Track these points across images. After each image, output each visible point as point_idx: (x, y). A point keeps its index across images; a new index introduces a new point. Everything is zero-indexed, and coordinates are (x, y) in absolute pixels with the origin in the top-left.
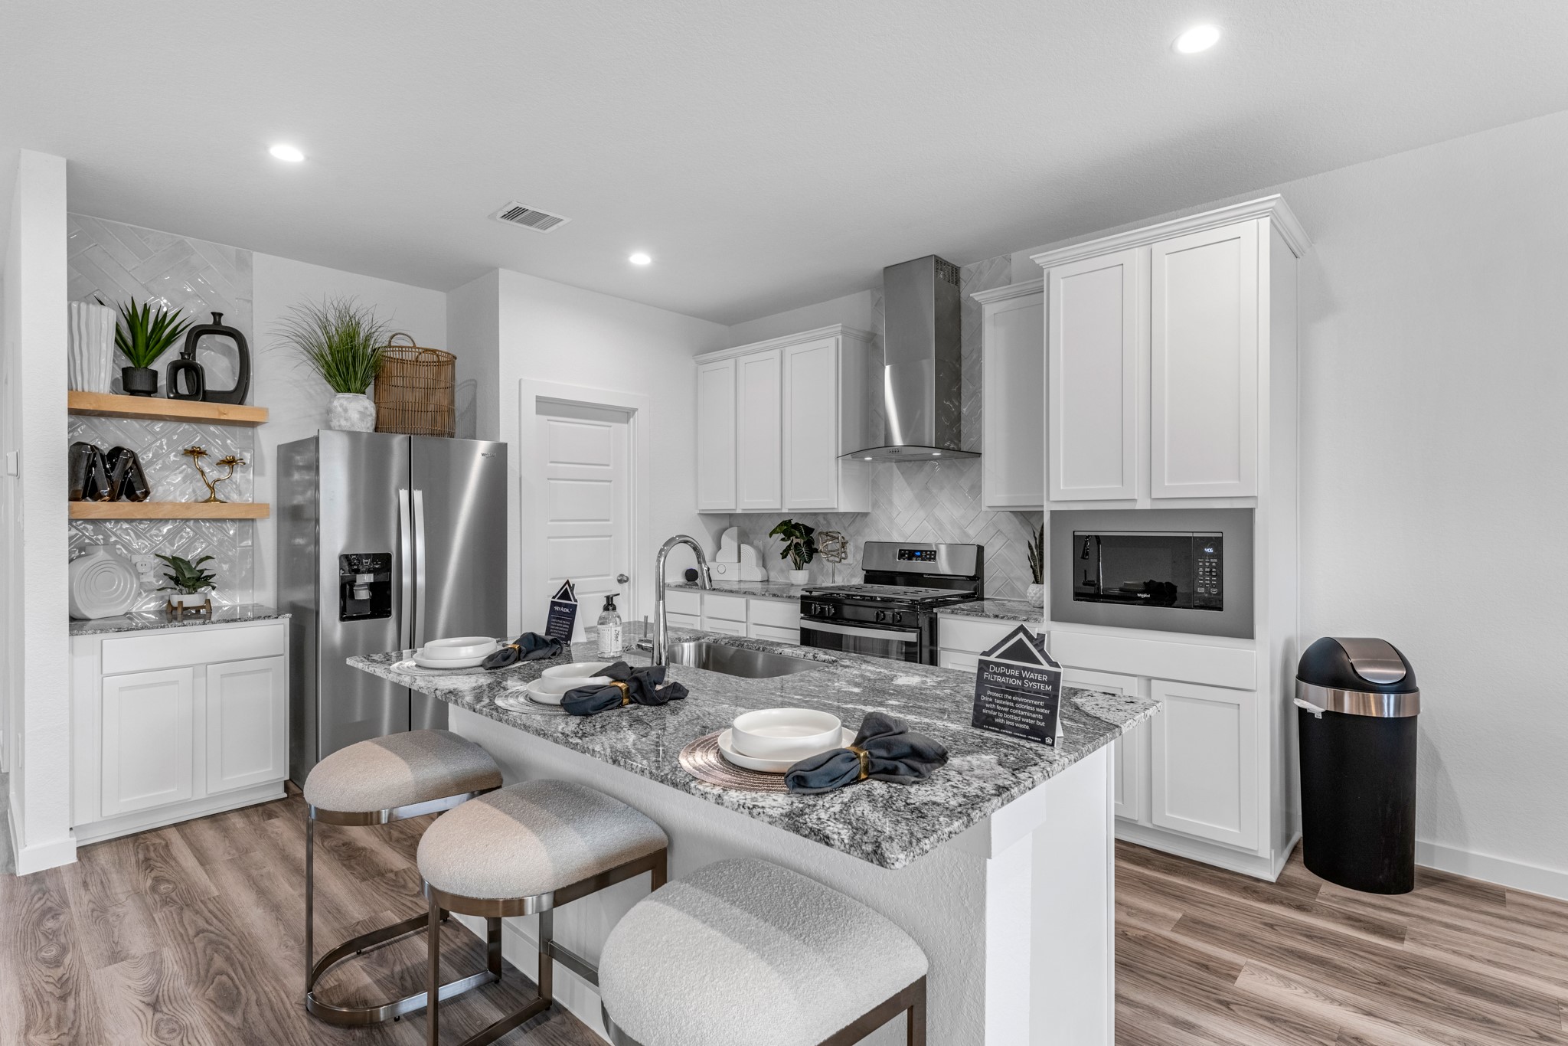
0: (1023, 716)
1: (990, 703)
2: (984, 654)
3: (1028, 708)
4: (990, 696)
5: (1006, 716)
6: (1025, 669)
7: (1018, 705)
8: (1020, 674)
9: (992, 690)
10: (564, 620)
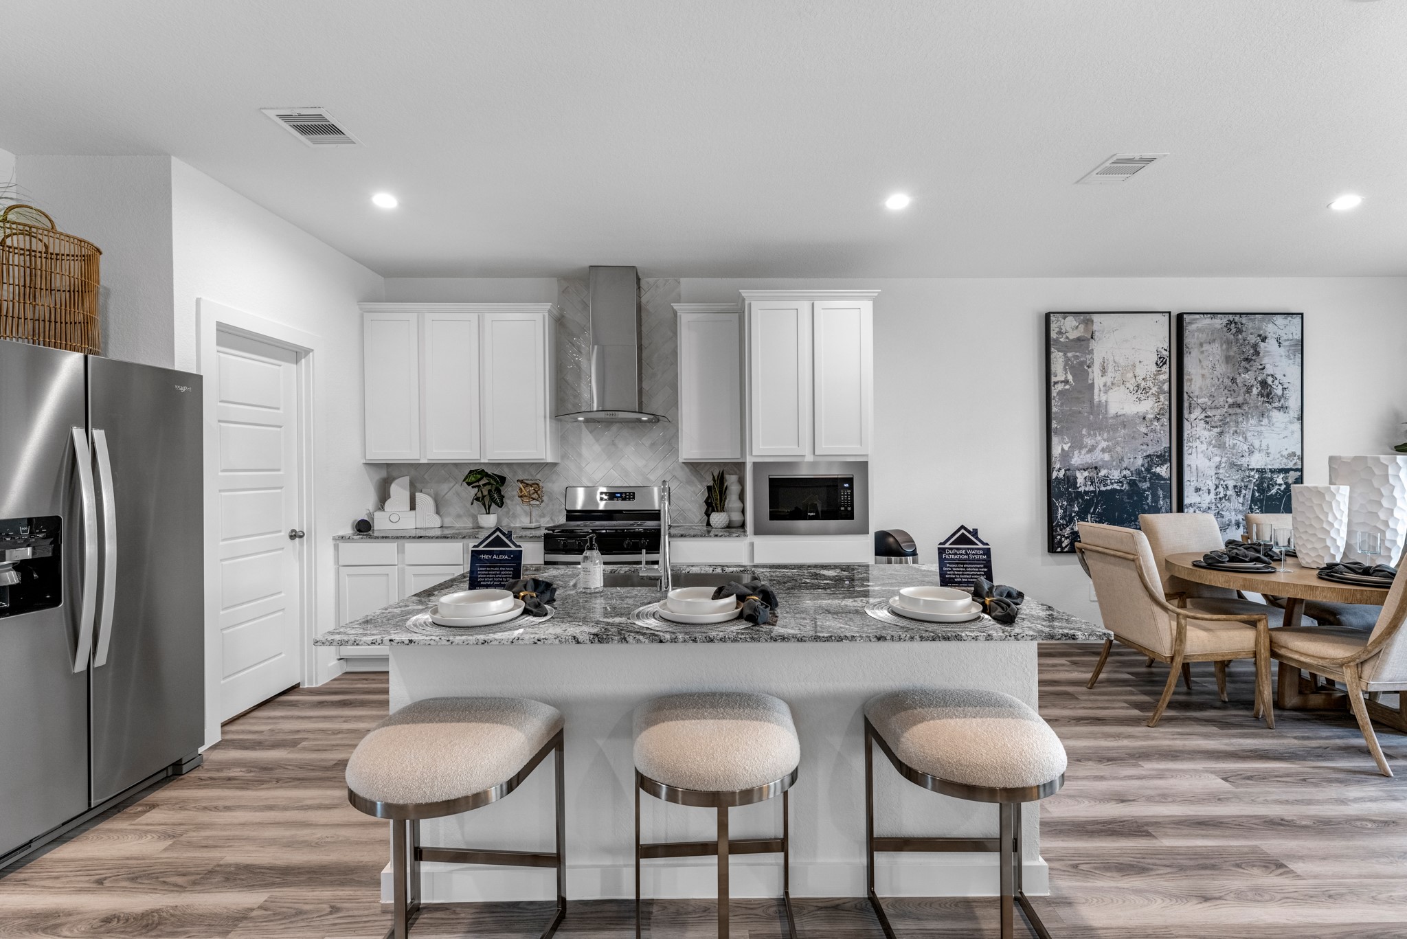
0: (972, 575)
1: (949, 571)
2: (941, 544)
3: (974, 570)
4: (949, 567)
5: (961, 576)
6: (968, 549)
7: (968, 569)
8: (966, 552)
9: (950, 563)
10: (500, 567)
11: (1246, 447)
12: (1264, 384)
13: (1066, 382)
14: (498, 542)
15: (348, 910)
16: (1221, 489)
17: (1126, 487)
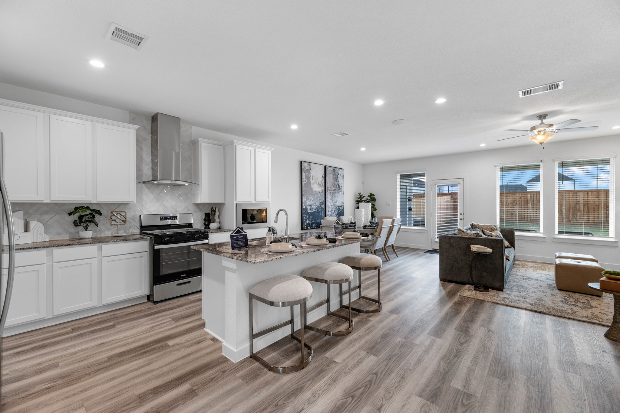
10: (241, 240)
11: (336, 200)
12: (338, 185)
13: (305, 181)
14: (238, 232)
15: (229, 369)
16: (332, 211)
17: (316, 211)
